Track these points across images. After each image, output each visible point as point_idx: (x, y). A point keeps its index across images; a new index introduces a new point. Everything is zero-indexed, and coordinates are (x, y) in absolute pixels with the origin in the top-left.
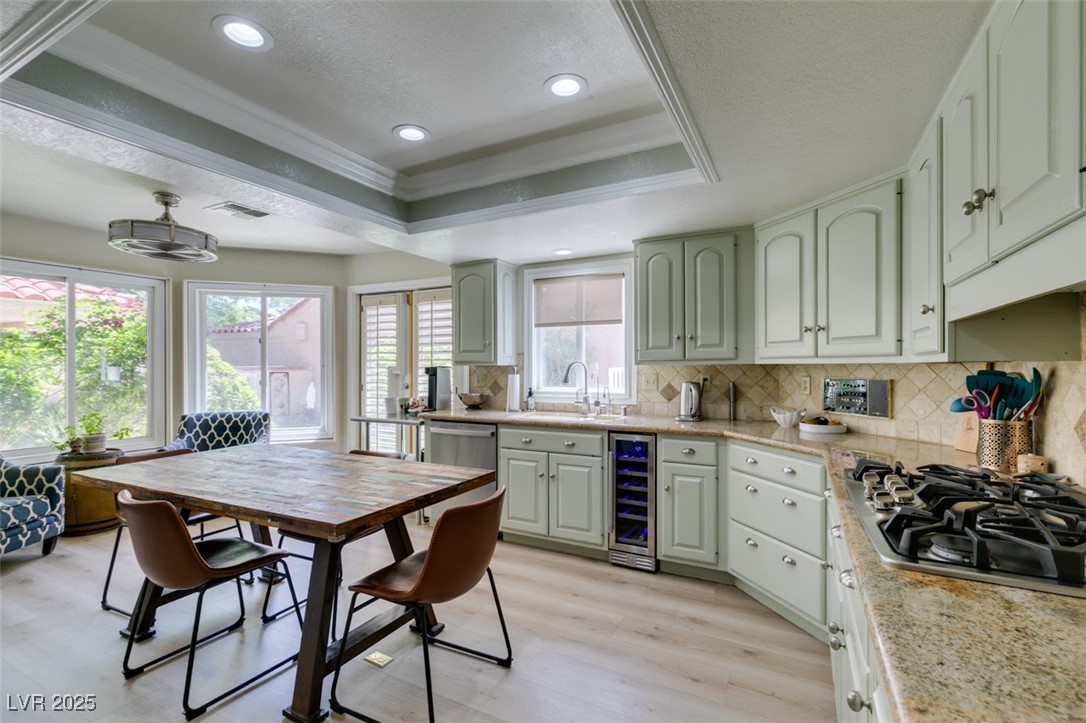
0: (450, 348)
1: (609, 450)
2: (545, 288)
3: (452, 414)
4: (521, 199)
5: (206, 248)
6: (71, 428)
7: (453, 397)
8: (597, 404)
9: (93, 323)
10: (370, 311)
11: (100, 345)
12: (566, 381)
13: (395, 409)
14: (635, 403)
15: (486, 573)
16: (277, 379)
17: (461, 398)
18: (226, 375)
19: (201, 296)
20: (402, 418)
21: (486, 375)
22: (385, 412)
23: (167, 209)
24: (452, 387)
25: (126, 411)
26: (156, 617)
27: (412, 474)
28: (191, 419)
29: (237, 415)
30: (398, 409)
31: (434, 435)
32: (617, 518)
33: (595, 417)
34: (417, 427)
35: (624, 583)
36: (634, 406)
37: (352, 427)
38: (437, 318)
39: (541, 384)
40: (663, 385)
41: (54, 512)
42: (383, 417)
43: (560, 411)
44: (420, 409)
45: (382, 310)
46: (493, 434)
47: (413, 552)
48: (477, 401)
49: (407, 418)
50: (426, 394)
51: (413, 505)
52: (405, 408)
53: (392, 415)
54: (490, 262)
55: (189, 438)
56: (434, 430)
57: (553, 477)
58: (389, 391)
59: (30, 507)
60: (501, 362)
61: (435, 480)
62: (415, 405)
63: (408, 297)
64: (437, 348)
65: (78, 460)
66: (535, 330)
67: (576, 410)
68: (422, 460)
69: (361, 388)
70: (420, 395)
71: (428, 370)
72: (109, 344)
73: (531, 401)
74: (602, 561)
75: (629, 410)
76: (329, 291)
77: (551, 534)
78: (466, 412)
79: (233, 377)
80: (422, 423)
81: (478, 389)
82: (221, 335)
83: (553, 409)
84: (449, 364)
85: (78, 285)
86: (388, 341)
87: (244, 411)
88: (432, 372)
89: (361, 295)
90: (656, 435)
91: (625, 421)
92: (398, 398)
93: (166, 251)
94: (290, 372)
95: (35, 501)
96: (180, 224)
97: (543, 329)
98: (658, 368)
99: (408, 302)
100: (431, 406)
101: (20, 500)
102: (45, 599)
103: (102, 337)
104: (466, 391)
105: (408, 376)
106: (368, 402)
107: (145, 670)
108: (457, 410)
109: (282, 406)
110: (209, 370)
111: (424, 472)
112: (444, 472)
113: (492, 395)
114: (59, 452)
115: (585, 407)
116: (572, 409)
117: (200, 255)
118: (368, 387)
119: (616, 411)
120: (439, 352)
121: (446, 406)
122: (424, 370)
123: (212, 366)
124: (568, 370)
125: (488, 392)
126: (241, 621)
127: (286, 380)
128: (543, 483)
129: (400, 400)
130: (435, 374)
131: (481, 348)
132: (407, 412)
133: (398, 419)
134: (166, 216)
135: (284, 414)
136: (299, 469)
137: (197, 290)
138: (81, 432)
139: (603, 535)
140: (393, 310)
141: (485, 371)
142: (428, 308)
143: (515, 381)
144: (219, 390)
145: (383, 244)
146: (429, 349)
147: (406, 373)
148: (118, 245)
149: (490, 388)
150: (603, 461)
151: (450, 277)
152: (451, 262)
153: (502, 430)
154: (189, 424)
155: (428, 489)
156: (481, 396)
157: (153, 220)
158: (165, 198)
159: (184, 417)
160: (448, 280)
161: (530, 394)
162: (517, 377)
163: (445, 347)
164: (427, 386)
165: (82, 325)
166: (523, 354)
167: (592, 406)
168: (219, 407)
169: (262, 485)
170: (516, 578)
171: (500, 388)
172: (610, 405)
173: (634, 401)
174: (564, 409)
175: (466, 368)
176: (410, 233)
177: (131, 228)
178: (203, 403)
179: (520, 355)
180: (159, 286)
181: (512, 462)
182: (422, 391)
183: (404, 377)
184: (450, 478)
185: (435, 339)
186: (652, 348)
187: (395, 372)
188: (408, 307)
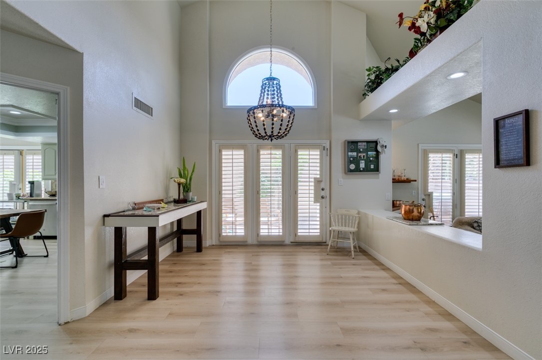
0: (41, 173)
3: (43, 197)
7: (43, 193)
13: (12, 197)
17: (47, 193)
20: (16, 200)
22: (7, 198)
24: (43, 188)
30: (14, 197)
34: (23, 203)
38: (36, 162)
42: (6, 200)
44: (25, 197)
45: (5, 157)
48: (54, 193)
49: (19, 200)
50: (29, 192)
53: (11, 199)
56: (30, 203)
58: (10, 190)
62: (23, 196)
63: (21, 152)
70: (26, 192)
71: (30, 182)
78: (49, 197)
80: (26, 201)
81: (55, 189)
84: (41, 179)
88: (32, 183)
99: (21, 154)
100: (31, 195)
104: (49, 190)
120: (36, 175)
121: (39, 195)
129: (15, 194)
130: (34, 184)
131: (53, 173)
132: (19, 198)
133: (14, 201)
140: (13, 157)
142: (32, 157)
146: (32, 174)
147: (20, 183)
151: (41, 147)
152: (40, 143)
160: (39, 148)
164: (29, 188)
175: (50, 181)
182: (27, 190)
183: (18, 185)
187: (13, 183)
188: (21, 156)
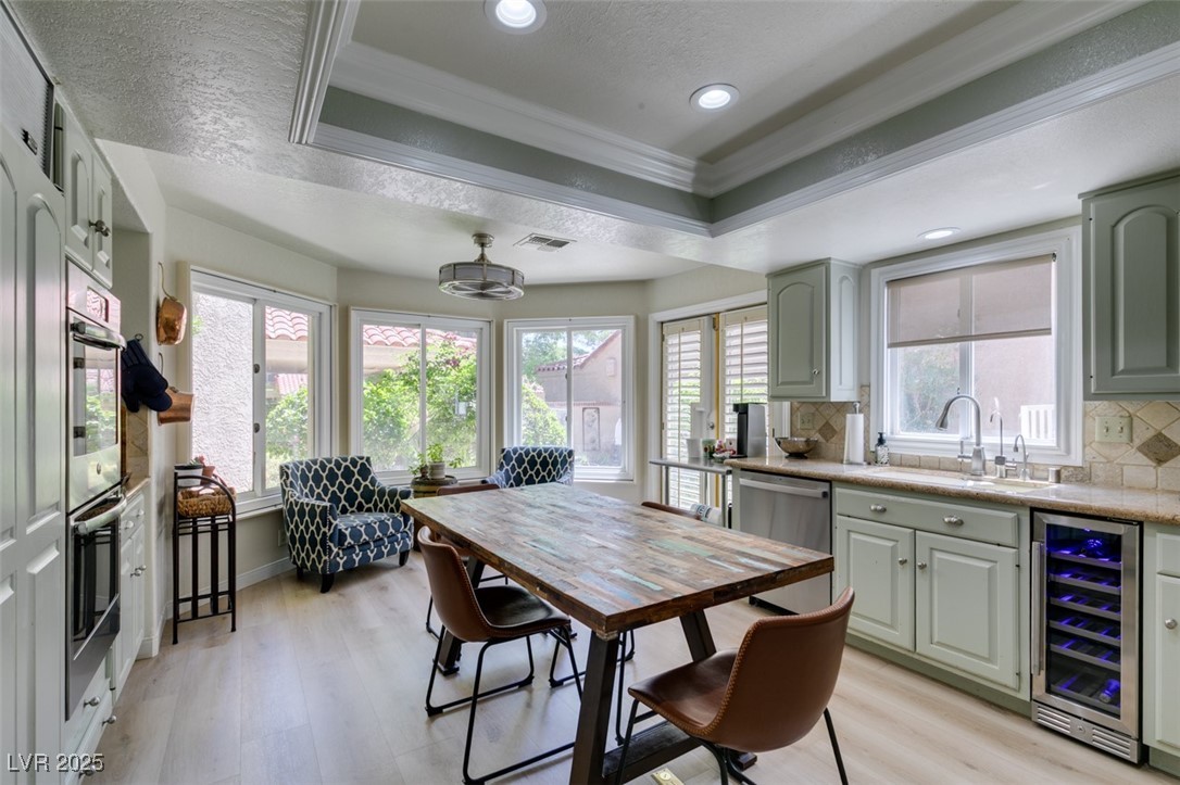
0: (765, 379)
1: (1032, 540)
2: (906, 290)
3: (768, 463)
4: (874, 156)
5: (513, 283)
6: (422, 456)
7: (770, 442)
8: (1000, 460)
9: (438, 363)
10: (672, 340)
11: (443, 383)
12: (942, 424)
13: (698, 452)
14: (1079, 463)
15: (823, 717)
16: (588, 414)
17: (779, 443)
18: (539, 411)
19: (518, 334)
20: (706, 464)
21: (813, 414)
22: (687, 455)
23: (483, 250)
24: (767, 428)
25: (462, 442)
26: (462, 652)
27: (713, 546)
28: (508, 452)
29: (546, 450)
30: (702, 452)
31: (744, 488)
32: (1049, 652)
33: (995, 482)
34: (724, 477)
35: (1070, 768)
36: (1075, 468)
37: (653, 471)
38: (749, 344)
39: (898, 427)
40: (1143, 434)
41: (406, 530)
42: (685, 460)
43: (930, 468)
44: (727, 454)
45: (684, 338)
46: (825, 494)
47: (715, 652)
48: (802, 448)
49: (711, 465)
50: (735, 436)
51: (711, 597)
52: (710, 452)
53: (695, 459)
54: (823, 264)
55: (507, 470)
56: (743, 481)
57: (923, 567)
58: (692, 430)
59: (390, 523)
60: (835, 397)
61: (744, 560)
62: (721, 449)
63: (714, 321)
64: (750, 381)
65: (426, 484)
66: (887, 352)
67: (958, 468)
68: (730, 527)
69: (662, 426)
70: (727, 436)
71: (737, 407)
72: (450, 382)
73: (882, 451)
74: (1015, 713)
75: (1064, 474)
76: (630, 320)
77: (918, 650)
78: (787, 461)
79: (545, 412)
80: (729, 472)
81: (803, 433)
82: (546, 373)
83: (917, 465)
84: (764, 399)
85: (428, 330)
86: (692, 373)
87: (552, 446)
88: (742, 410)
89: (662, 323)
90: (1141, 524)
91: (1057, 493)
92: (701, 440)
93: (483, 290)
94: (600, 407)
95: (394, 518)
96: (493, 262)
97: (900, 350)
98: (1131, 407)
99: (714, 327)
100: (741, 451)
101: (384, 516)
102: (392, 609)
103: (445, 375)
104: (786, 433)
105: (714, 414)
106: (669, 442)
107: (444, 710)
108: (774, 458)
109: (594, 442)
110: (525, 406)
111: (729, 545)
112: (755, 547)
113: (821, 439)
114: (413, 476)
115: (976, 465)
116: (953, 467)
117: (509, 292)
118: (669, 425)
119: (1037, 474)
120: (751, 385)
121: (760, 452)
122: (732, 407)
123: (527, 401)
124: (947, 408)
125: (816, 437)
126: (530, 678)
127: (596, 415)
128: (904, 576)
129: (704, 442)
130: (746, 413)
131: (807, 379)
132: (711, 457)
133: (701, 466)
134: (482, 257)
135: (594, 449)
136: (584, 521)
137: (515, 329)
138: (428, 461)
139: (1019, 674)
140: (697, 337)
141: (813, 409)
142: (737, 331)
143: (856, 424)
144: (532, 424)
145: (683, 256)
146: (738, 381)
147: (711, 410)
148: (445, 288)
149: (820, 431)
150: (1019, 555)
151: (765, 292)
152: (765, 271)
153: (838, 491)
154: (507, 457)
155: (733, 575)
156: (808, 441)
157: (473, 261)
158: (481, 239)
159: (503, 450)
160: (762, 296)
161: (881, 441)
162: (860, 418)
163: (758, 379)
164: (735, 426)
165: (432, 365)
166: (869, 386)
167: (990, 465)
168: (532, 442)
169: (542, 537)
170: (864, 707)
171: (834, 432)
172: (1026, 464)
173: (1076, 459)
174: (938, 466)
175: (786, 405)
176: (713, 236)
177: (454, 271)
178: (520, 438)
179: (864, 387)
180: (485, 326)
181: (853, 536)
182: (730, 432)
183: (709, 415)
184: (765, 560)
185: (746, 370)
186: (1123, 372)
187: (698, 409)
188: (714, 332)
